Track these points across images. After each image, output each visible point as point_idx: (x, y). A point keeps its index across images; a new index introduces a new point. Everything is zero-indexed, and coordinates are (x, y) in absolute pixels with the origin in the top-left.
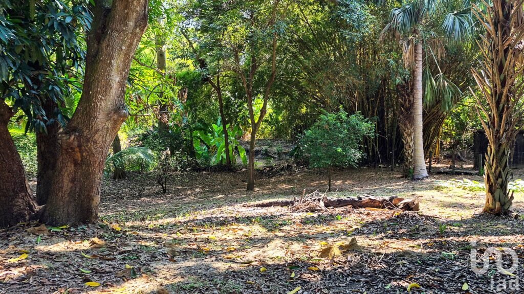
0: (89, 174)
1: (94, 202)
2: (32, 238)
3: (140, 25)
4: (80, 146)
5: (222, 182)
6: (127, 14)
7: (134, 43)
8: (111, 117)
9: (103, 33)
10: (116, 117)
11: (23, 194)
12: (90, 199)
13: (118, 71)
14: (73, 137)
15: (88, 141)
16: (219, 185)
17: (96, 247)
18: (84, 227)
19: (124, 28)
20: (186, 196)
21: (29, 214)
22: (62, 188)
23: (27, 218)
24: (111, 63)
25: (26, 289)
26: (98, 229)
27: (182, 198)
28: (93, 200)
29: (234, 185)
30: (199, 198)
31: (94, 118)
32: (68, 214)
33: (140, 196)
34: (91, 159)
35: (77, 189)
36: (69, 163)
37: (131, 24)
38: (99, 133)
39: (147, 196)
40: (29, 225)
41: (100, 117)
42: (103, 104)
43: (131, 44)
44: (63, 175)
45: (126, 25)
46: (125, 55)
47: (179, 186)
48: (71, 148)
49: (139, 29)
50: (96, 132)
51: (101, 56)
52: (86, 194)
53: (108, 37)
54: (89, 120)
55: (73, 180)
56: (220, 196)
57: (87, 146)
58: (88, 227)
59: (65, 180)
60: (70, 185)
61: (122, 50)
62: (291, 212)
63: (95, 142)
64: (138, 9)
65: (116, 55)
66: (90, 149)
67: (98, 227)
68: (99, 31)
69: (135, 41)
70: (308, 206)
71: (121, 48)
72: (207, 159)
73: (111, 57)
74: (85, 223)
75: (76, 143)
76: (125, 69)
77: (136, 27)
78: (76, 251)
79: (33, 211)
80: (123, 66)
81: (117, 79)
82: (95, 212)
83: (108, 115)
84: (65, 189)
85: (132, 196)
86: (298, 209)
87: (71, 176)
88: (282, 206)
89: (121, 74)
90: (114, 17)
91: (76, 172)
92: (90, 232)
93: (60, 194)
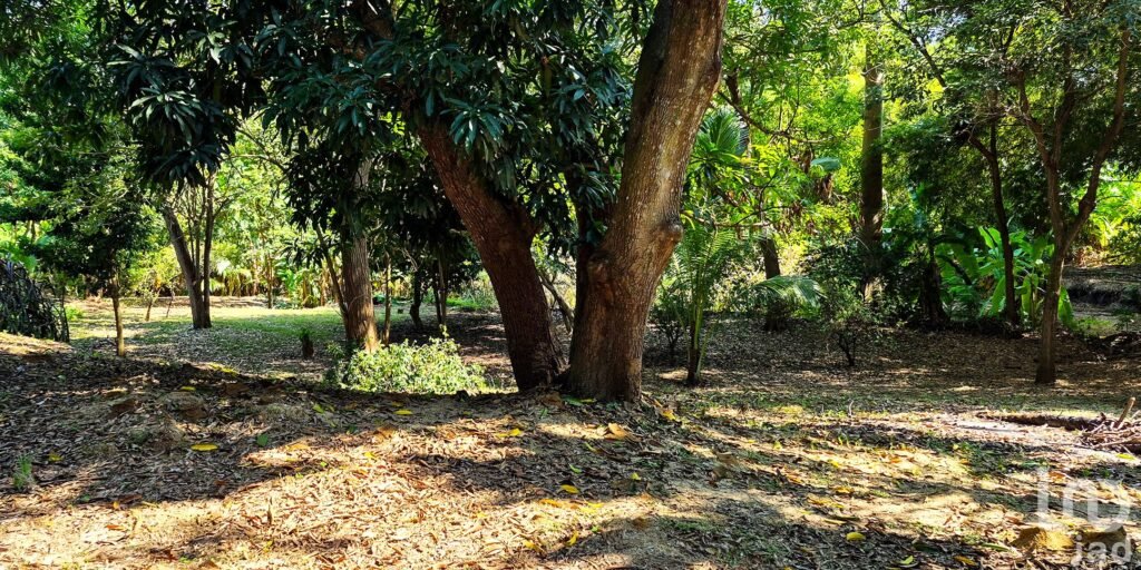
0: (624, 325)
1: (632, 369)
2: (537, 410)
3: (706, 82)
4: (610, 280)
5: (983, 359)
6: (686, 66)
7: (697, 113)
8: (655, 236)
9: (650, 102)
10: (663, 236)
11: (545, 345)
12: (626, 364)
13: (670, 161)
14: (601, 266)
15: (621, 273)
16: (975, 364)
17: (610, 439)
18: (615, 404)
19: (680, 91)
20: (894, 378)
21: (552, 375)
22: (589, 341)
23: (549, 379)
24: (657, 150)
25: (491, 476)
26: (638, 411)
27: (881, 382)
28: (630, 365)
29: (1010, 368)
30: (917, 386)
31: (631, 237)
32: (597, 382)
33: (803, 367)
34: (627, 301)
35: (610, 346)
36: (599, 306)
37: (692, 81)
38: (639, 261)
39: (815, 369)
40: (547, 391)
41: (640, 236)
42: (644, 215)
43: (691, 115)
44: (592, 323)
45: (683, 84)
46: (681, 134)
47: (885, 356)
48: (599, 283)
49: (705, 88)
50: (633, 260)
51: (644, 139)
52: (620, 355)
53: (654, 107)
54: (624, 240)
55: (605, 332)
56: (967, 388)
57: (620, 280)
58: (623, 406)
59: (593, 331)
60: (601, 338)
61: (675, 126)
62: (1079, 444)
63: (632, 275)
64: (703, 54)
65: (665, 136)
66: (624, 285)
67: (639, 408)
68: (645, 99)
69: (698, 108)
70: (1129, 439)
71: (674, 123)
72: (972, 305)
73: (658, 141)
74: (619, 400)
75: (605, 276)
76: (681, 157)
77: (698, 86)
78: (583, 439)
79: (557, 371)
80: (678, 152)
81: (668, 175)
82: (634, 384)
83: (651, 232)
84: (593, 343)
85: (789, 366)
86: (1101, 440)
87: (601, 325)
88: (1069, 429)
89: (675, 165)
90: (665, 75)
91: (609, 319)
92: (622, 413)
93: (587, 351)
